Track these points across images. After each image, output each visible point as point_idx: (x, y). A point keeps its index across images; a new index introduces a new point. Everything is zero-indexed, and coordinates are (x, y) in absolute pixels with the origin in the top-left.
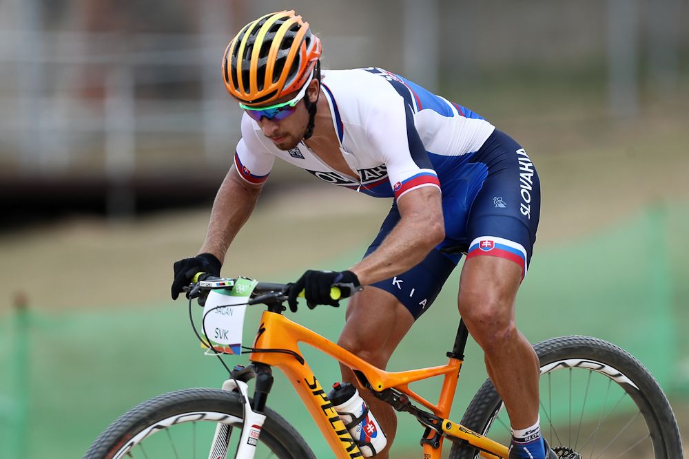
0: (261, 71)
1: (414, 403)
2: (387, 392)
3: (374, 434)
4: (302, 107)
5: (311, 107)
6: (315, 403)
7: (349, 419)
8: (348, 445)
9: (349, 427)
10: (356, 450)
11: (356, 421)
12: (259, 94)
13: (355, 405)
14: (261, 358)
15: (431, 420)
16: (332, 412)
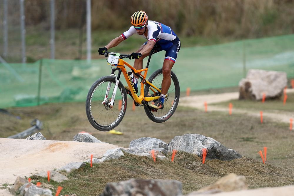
0: (139, 21)
1: (141, 76)
2: (137, 73)
3: (135, 81)
4: (144, 28)
5: (146, 28)
6: (126, 75)
7: (131, 78)
8: (131, 83)
9: (131, 79)
10: (132, 84)
11: (132, 78)
12: (138, 25)
13: (132, 76)
14: (119, 67)
15: (143, 80)
16: (129, 77)
